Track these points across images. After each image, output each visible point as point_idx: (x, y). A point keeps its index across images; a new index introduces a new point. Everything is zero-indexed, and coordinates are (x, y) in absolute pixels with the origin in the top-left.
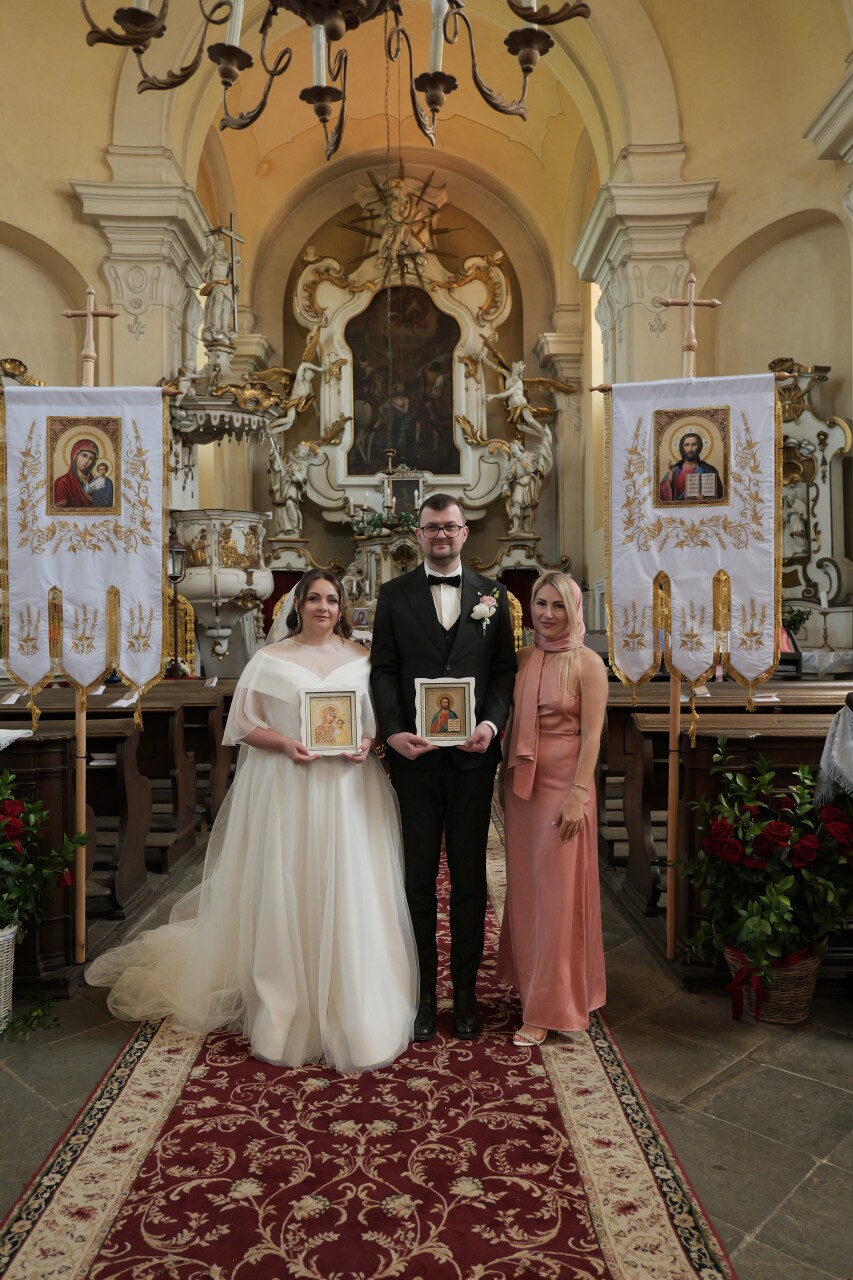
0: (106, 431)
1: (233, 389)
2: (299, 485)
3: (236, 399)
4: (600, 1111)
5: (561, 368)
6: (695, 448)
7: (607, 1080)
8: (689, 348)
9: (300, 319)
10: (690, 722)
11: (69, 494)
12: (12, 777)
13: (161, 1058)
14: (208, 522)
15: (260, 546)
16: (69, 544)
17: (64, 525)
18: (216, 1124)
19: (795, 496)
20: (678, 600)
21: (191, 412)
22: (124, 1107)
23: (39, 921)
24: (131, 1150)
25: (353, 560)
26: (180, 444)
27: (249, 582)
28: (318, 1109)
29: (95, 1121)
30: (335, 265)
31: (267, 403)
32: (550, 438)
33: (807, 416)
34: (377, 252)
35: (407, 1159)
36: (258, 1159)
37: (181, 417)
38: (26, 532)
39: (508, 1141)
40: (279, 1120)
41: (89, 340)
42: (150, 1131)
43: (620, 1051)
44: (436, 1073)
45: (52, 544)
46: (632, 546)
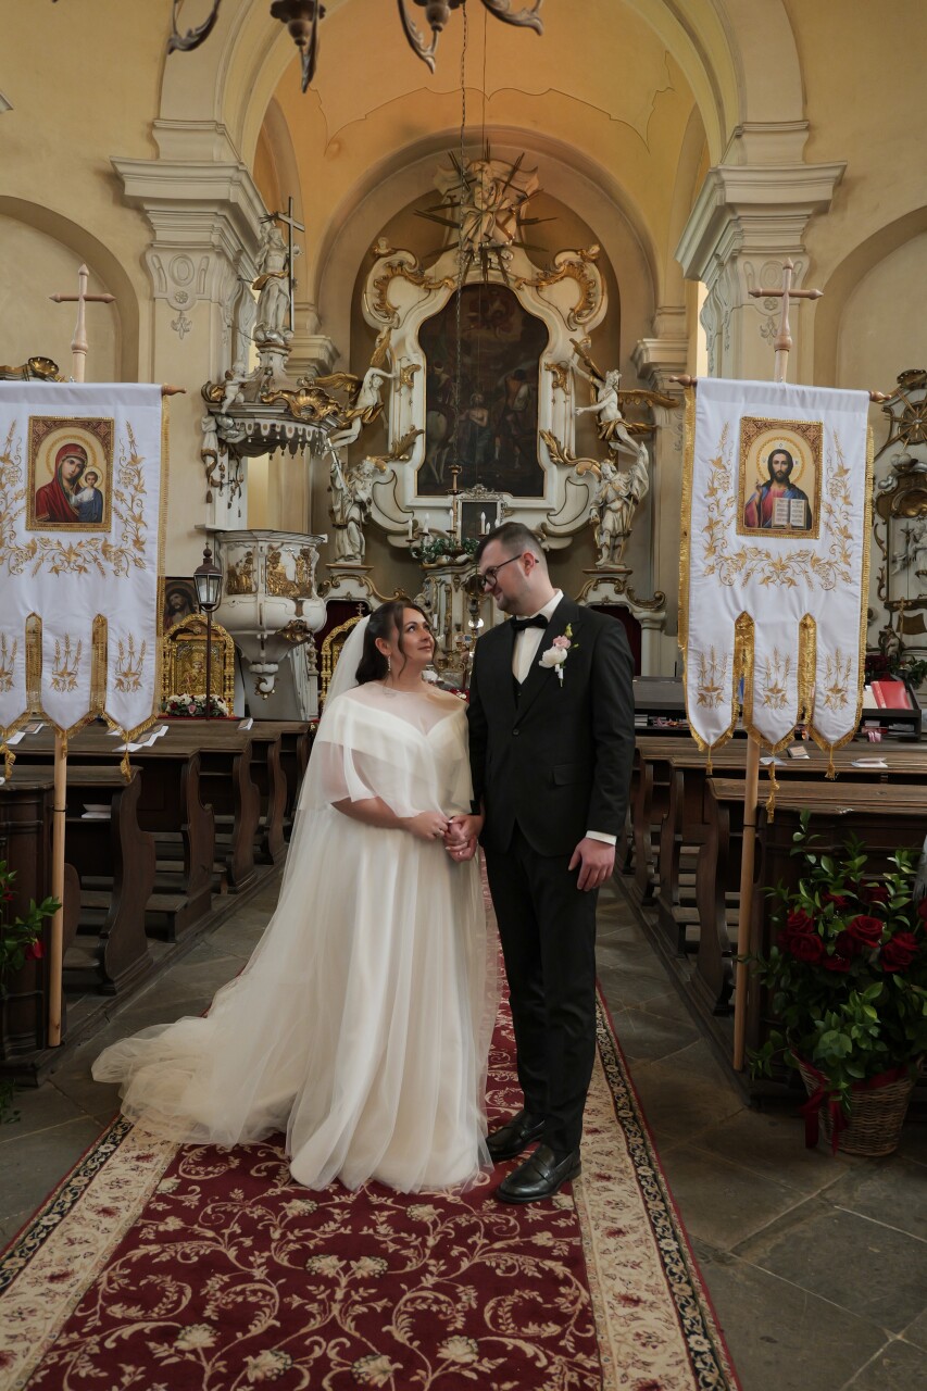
0: (97, 434)
1: (286, 396)
2: (362, 506)
3: (289, 406)
4: (633, 1259)
5: (662, 379)
6: (785, 467)
7: (646, 1219)
8: (783, 347)
9: (369, 320)
10: (768, 790)
11: (52, 507)
13: (127, 1166)
14: (254, 544)
15: (313, 572)
16: (51, 565)
17: (46, 542)
18: (176, 1252)
19: (922, 530)
20: (762, 647)
21: (239, 421)
22: (73, 1226)
24: (72, 1281)
26: (226, 456)
27: (299, 612)
28: (299, 1239)
29: (37, 1241)
30: (409, 258)
31: (323, 412)
32: (647, 458)
34: (457, 245)
35: (392, 1309)
36: (216, 1300)
37: (228, 425)
38: (2, 549)
39: (517, 1292)
40: (250, 1252)
41: (79, 330)
42: (97, 1257)
43: (666, 1180)
44: (444, 1199)
45: (32, 564)
46: (713, 579)
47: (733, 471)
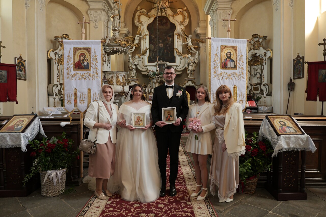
0: (87, 51)
1: (119, 41)
2: (136, 65)
3: (120, 44)
4: (203, 212)
5: (201, 36)
6: (230, 55)
7: (206, 206)
8: (229, 31)
9: (136, 24)
11: (79, 66)
12: (66, 133)
14: (113, 74)
15: (126, 80)
16: (79, 78)
17: (77, 74)
18: (113, 214)
19: (258, 68)
21: (109, 47)
22: (91, 210)
23: (72, 168)
25: (149, 84)
26: (106, 55)
27: (123, 89)
28: (137, 211)
29: (85, 212)
30: (145, 11)
31: (128, 45)
32: (198, 54)
33: (261, 48)
34: (155, 7)
37: (107, 48)
38: (69, 75)
40: (128, 213)
41: (83, 29)
42: (97, 215)
43: (209, 199)
44: (165, 203)
45: (75, 78)
46: (216, 78)
47: (219, 56)
